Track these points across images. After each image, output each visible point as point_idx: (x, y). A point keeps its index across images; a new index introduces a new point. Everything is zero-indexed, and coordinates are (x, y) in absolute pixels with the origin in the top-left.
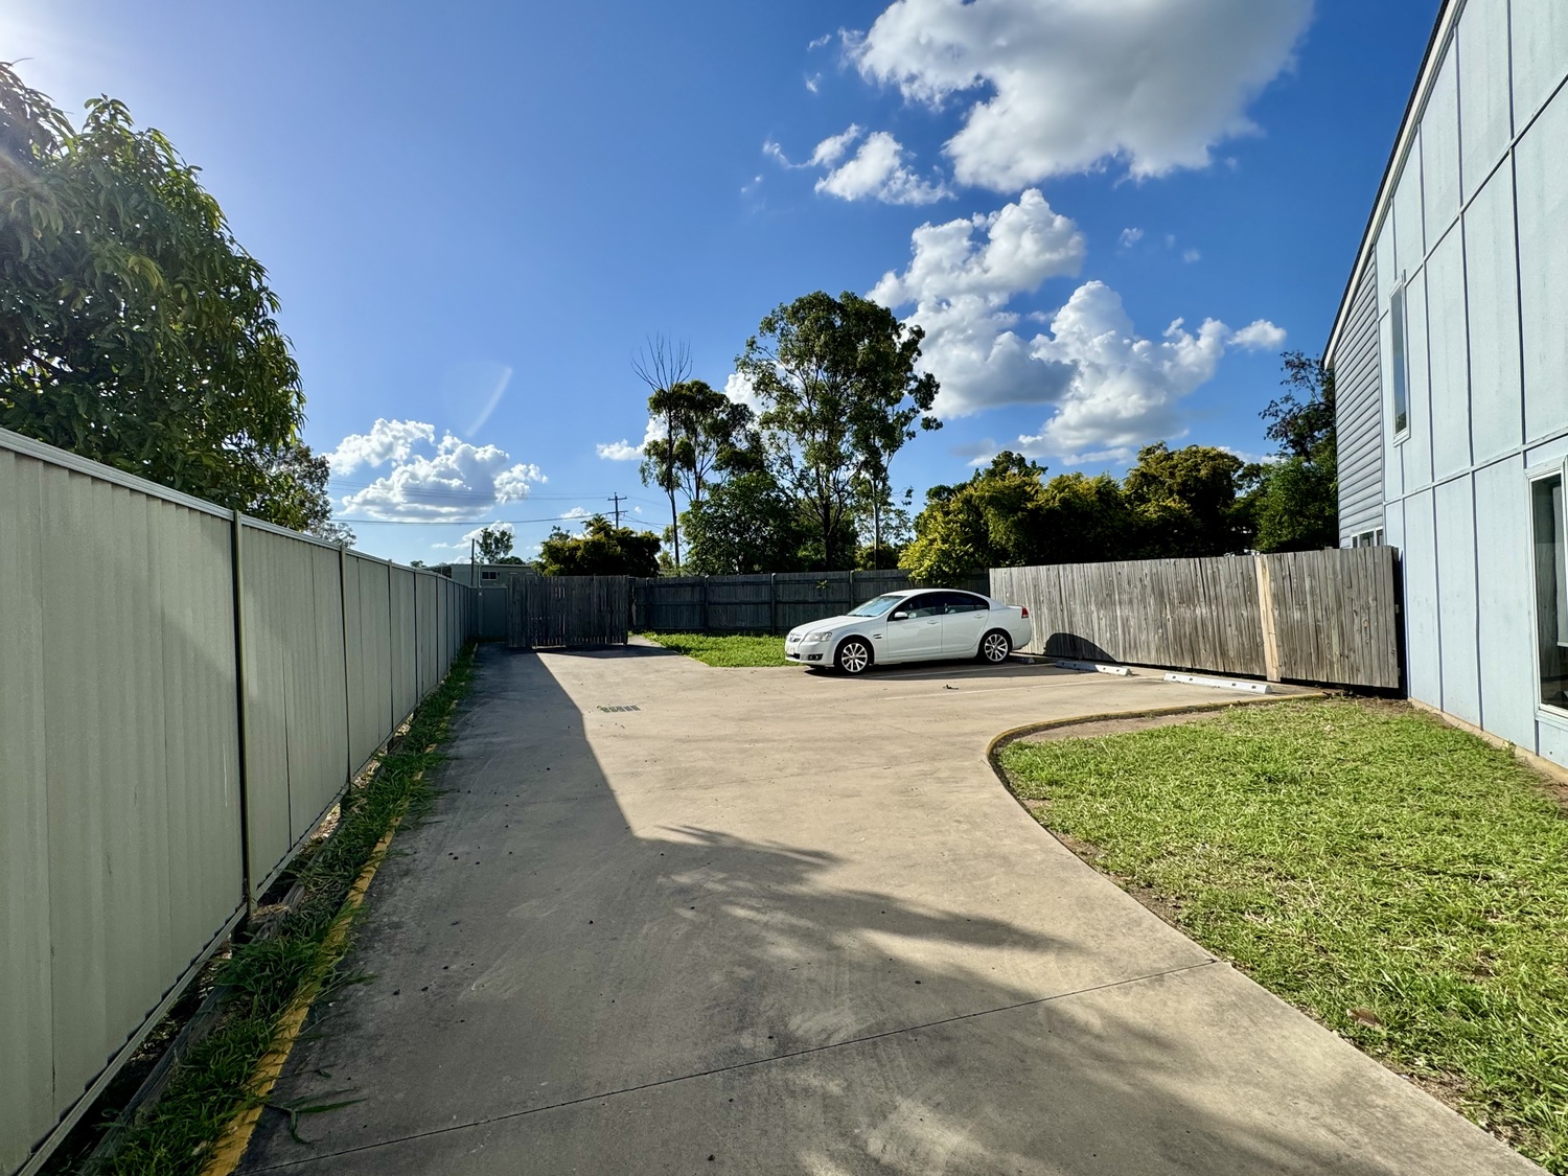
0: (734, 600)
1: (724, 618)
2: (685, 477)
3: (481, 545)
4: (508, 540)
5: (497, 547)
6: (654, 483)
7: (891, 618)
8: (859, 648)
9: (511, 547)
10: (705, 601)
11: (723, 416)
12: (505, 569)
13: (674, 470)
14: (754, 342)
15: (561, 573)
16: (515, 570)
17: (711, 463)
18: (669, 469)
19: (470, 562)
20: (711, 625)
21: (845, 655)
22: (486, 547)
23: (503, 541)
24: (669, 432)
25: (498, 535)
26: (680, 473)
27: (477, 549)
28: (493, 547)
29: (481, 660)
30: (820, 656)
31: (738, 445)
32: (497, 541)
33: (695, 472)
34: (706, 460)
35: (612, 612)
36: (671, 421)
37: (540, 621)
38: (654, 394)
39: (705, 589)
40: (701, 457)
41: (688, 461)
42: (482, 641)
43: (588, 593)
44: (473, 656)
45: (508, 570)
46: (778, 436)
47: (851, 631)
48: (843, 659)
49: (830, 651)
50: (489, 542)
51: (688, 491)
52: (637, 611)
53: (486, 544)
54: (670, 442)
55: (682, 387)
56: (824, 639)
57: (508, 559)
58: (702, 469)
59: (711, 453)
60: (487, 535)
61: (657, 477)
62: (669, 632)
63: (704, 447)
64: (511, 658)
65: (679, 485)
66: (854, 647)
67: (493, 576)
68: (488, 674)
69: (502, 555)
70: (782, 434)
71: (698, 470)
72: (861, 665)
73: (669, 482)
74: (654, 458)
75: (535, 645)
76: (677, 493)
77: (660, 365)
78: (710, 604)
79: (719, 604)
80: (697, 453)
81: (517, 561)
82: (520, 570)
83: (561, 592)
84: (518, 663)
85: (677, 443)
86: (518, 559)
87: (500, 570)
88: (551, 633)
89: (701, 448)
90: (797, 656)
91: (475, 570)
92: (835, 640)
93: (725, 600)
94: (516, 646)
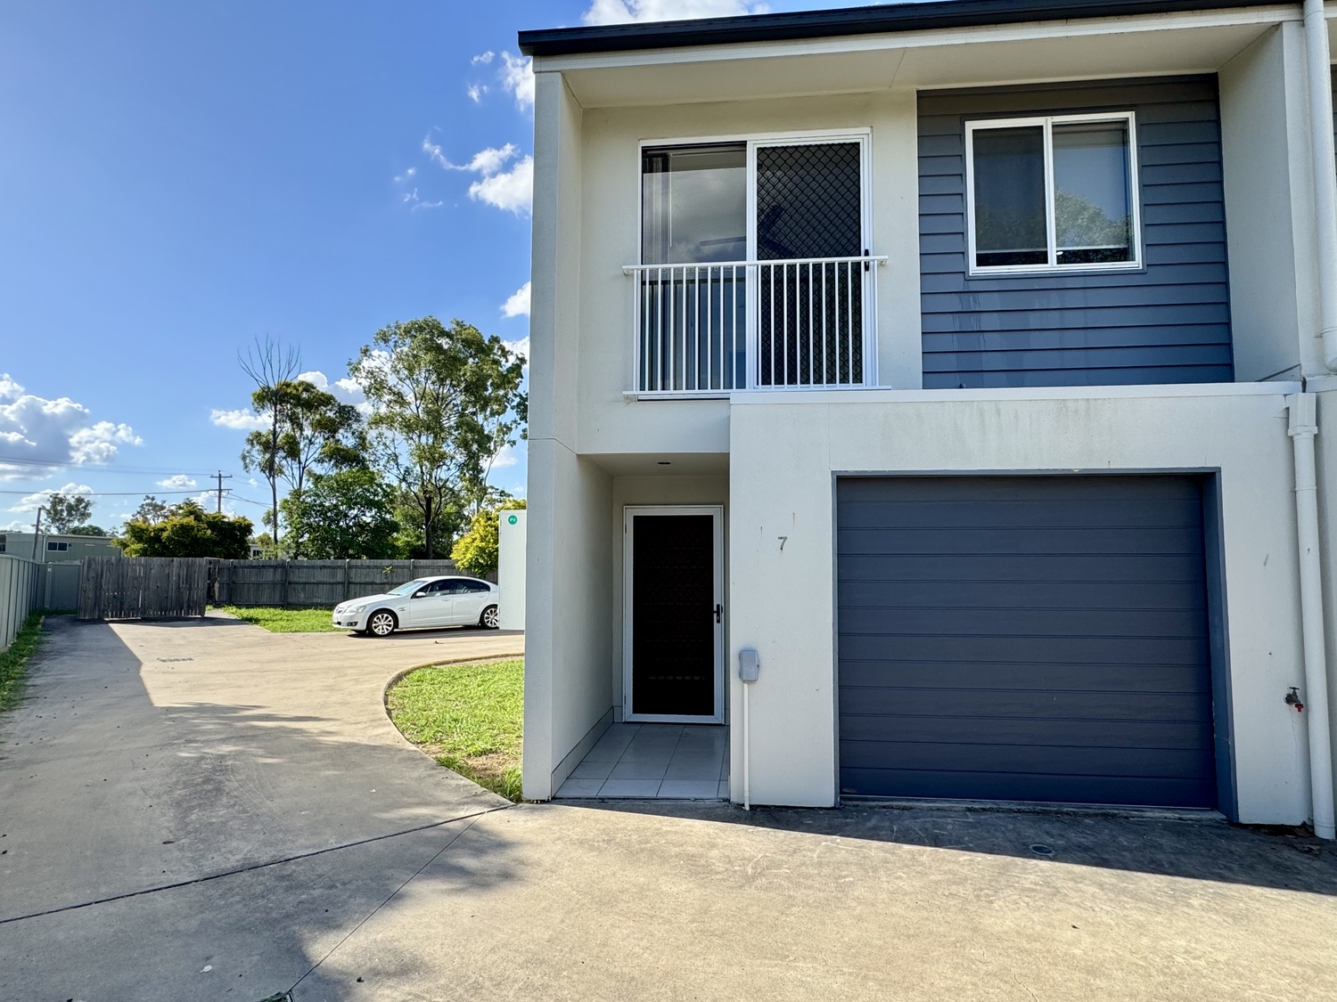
0: (312, 581)
1: (302, 595)
2: (289, 467)
3: (48, 512)
4: (85, 508)
5: (70, 514)
6: (255, 471)
7: (414, 596)
8: (387, 618)
9: (89, 515)
10: (286, 581)
11: (330, 414)
12: (78, 541)
13: (276, 459)
14: (367, 350)
15: (144, 553)
16: (92, 541)
17: (316, 456)
18: (273, 457)
19: (34, 532)
20: (290, 601)
21: (375, 622)
22: (55, 515)
23: (79, 507)
24: (274, 425)
25: (72, 501)
26: (284, 462)
27: (44, 515)
28: (65, 514)
29: (48, 629)
30: (356, 623)
31: (344, 442)
32: (70, 508)
33: (300, 463)
34: (311, 452)
35: (190, 589)
36: (276, 416)
37: (114, 597)
38: (258, 390)
39: (286, 571)
40: (306, 449)
41: (293, 451)
42: (49, 614)
43: (167, 572)
44: (40, 626)
45: (83, 541)
46: (385, 435)
47: (381, 605)
48: (374, 625)
49: (364, 619)
50: (59, 508)
51: (291, 479)
52: (219, 588)
53: (55, 511)
54: (274, 433)
55: (288, 385)
56: (360, 611)
57: (84, 529)
58: (306, 460)
59: (317, 446)
60: (57, 501)
61: (260, 464)
62: (249, 607)
63: (310, 441)
64: (81, 628)
65: (282, 472)
66: (382, 617)
67: (63, 547)
68: (58, 640)
69: (76, 524)
70: (389, 434)
71: (303, 460)
72: (387, 630)
73: (271, 469)
74: (258, 447)
75: (108, 617)
76: (279, 480)
77: (267, 363)
78: (290, 583)
79: (298, 583)
80: (301, 446)
81: (97, 532)
82: (101, 542)
83: (140, 571)
84: (88, 633)
85: (282, 435)
86: (96, 528)
87: (73, 541)
88: (125, 606)
89: (307, 441)
90: (339, 623)
91: (40, 539)
92: (368, 612)
93: (304, 580)
94: (87, 618)
